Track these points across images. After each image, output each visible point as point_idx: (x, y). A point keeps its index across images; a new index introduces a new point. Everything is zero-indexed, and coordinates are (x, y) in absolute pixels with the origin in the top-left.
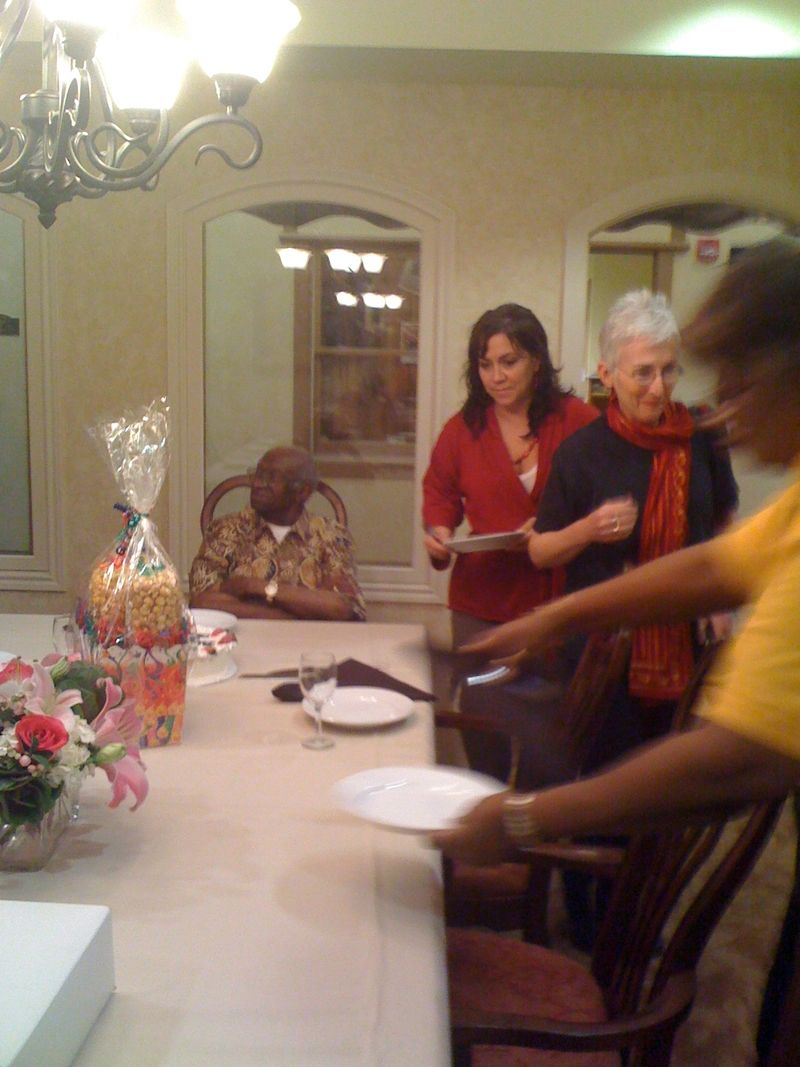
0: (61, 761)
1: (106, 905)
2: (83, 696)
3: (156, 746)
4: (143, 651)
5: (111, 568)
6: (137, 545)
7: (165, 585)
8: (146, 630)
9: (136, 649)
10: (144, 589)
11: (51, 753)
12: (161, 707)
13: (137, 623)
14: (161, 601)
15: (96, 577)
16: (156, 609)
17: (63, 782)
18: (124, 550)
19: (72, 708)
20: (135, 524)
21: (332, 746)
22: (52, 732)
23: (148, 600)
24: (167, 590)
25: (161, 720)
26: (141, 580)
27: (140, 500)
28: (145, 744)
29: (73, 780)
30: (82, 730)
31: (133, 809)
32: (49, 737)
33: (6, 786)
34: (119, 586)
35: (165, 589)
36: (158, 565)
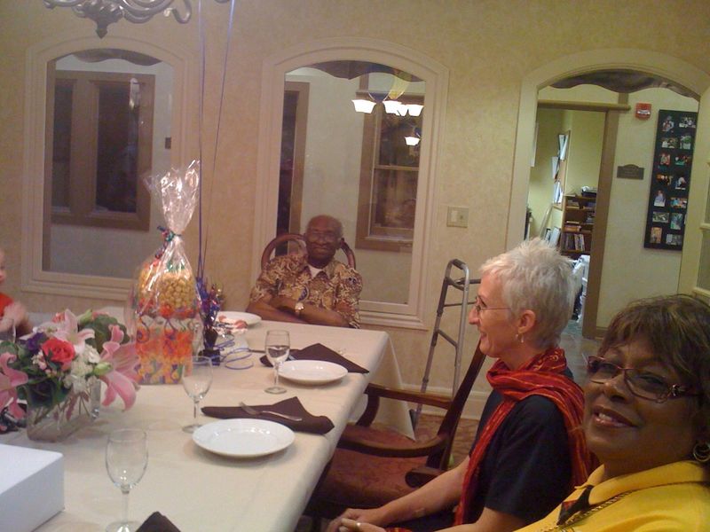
1: (60, 452)
2: (96, 335)
3: (170, 384)
4: (164, 321)
5: (152, 266)
6: (169, 253)
7: (182, 278)
8: (168, 307)
9: (160, 319)
10: (169, 280)
12: (175, 359)
13: (163, 302)
14: (179, 289)
15: (143, 273)
16: (175, 294)
18: (161, 256)
19: (86, 340)
20: (170, 240)
23: (170, 287)
24: (184, 283)
25: (175, 367)
26: (170, 275)
27: (175, 225)
28: (163, 381)
29: (80, 385)
30: (91, 354)
31: (123, 411)
32: (63, 354)
33: (31, 381)
34: (154, 279)
35: (182, 282)
36: (180, 266)
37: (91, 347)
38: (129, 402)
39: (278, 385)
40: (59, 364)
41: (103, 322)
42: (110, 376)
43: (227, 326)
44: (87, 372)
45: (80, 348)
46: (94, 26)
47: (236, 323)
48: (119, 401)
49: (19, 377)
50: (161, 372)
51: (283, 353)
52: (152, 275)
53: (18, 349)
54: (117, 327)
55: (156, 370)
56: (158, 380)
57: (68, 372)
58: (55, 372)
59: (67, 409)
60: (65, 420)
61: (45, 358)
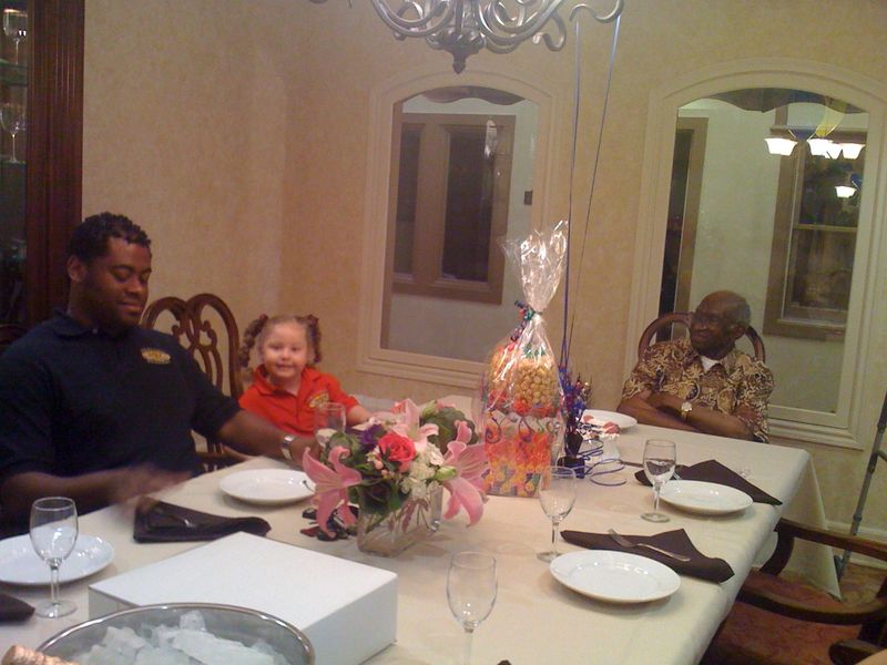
0: (412, 474)
1: (396, 572)
2: (439, 431)
3: (523, 496)
4: (519, 418)
5: (506, 350)
6: (527, 335)
7: (542, 367)
8: (524, 402)
9: (514, 415)
10: (526, 369)
11: (400, 464)
12: (530, 466)
13: (518, 395)
14: (537, 380)
15: (496, 358)
16: (533, 385)
17: (411, 490)
18: (517, 338)
19: (429, 437)
20: (529, 319)
21: (668, 521)
22: (405, 448)
23: (527, 377)
24: (543, 372)
25: (529, 476)
26: (526, 362)
27: (537, 301)
28: (515, 493)
29: (419, 490)
30: (434, 455)
31: (468, 526)
32: (402, 452)
33: (365, 482)
34: (509, 365)
35: (541, 370)
36: (540, 351)
37: (434, 446)
38: (475, 516)
39: (658, 510)
40: (397, 464)
41: (447, 416)
42: (453, 483)
43: (594, 429)
44: (428, 477)
45: (421, 446)
46: (450, 58)
47: (606, 426)
48: (463, 513)
49: (351, 477)
50: (513, 481)
51: (666, 469)
52: (507, 361)
53: (351, 443)
54: (465, 423)
55: (507, 479)
56: (509, 490)
57: (406, 474)
58: (392, 474)
59: (403, 518)
60: (401, 530)
61: (382, 456)
